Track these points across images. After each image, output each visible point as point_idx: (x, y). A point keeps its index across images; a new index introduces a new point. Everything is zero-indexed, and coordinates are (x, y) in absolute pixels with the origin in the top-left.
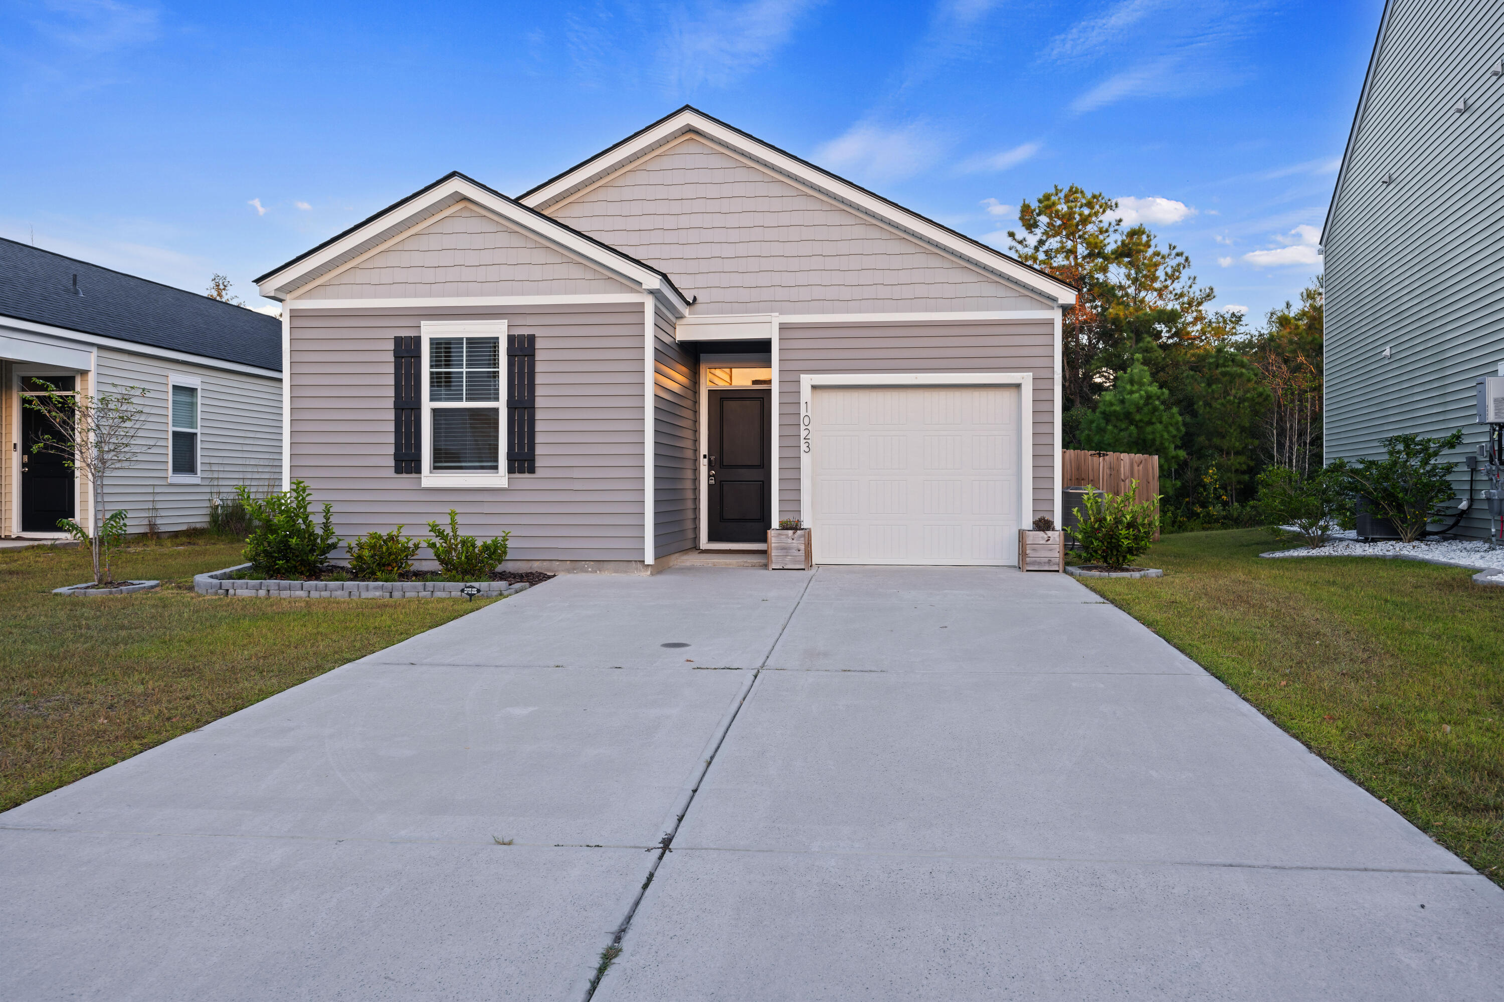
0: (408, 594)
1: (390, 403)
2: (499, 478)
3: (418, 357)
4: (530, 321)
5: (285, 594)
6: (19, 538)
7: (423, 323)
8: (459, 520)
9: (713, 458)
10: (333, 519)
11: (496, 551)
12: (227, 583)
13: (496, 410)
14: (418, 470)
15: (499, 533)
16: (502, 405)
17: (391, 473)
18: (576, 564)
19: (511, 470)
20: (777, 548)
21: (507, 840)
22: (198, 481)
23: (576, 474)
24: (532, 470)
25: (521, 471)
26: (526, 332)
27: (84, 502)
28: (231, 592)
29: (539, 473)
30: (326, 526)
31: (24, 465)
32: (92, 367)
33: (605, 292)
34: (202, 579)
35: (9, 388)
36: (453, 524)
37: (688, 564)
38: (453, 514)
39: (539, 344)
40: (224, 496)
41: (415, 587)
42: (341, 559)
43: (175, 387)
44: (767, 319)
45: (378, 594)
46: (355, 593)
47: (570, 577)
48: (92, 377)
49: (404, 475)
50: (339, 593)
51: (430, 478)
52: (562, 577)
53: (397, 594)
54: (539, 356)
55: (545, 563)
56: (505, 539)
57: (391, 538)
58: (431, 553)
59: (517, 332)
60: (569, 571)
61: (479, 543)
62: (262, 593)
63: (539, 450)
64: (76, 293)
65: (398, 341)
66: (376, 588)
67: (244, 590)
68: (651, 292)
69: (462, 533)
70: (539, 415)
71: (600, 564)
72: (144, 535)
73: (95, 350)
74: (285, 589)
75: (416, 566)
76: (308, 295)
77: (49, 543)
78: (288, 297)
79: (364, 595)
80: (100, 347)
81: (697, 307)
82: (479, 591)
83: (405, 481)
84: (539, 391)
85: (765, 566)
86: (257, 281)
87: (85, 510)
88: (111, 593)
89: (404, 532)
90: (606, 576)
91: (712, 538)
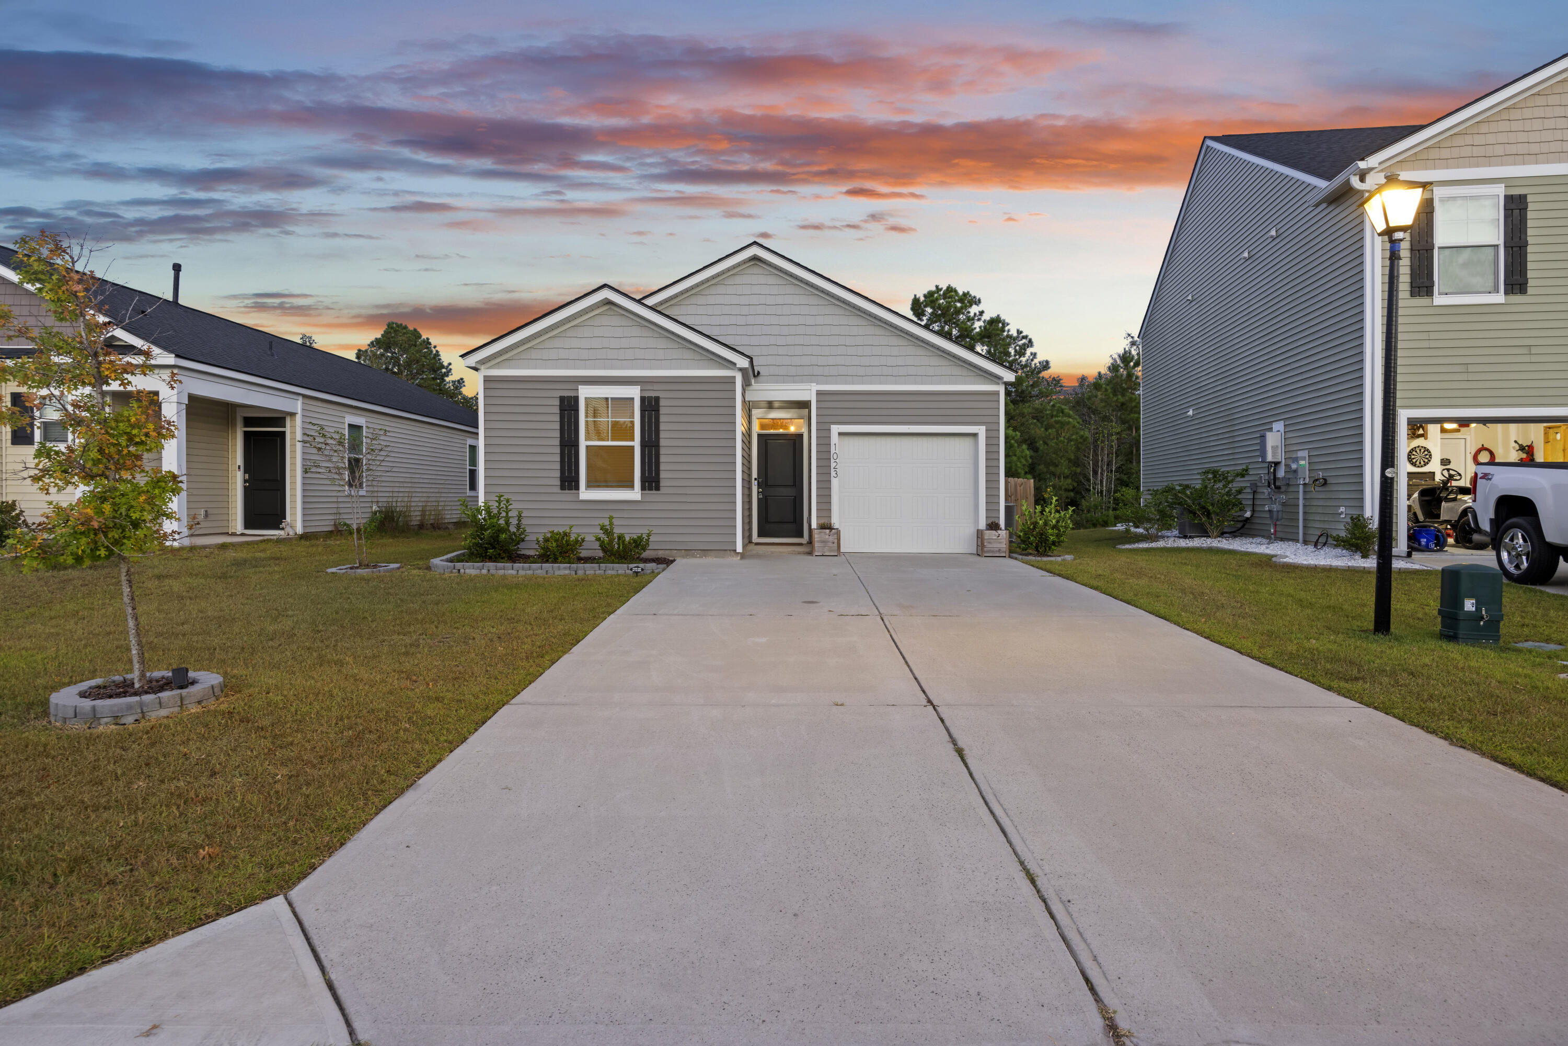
0: (588, 572)
1: (557, 442)
2: (635, 494)
3: (577, 410)
4: (656, 387)
5: (501, 572)
6: (242, 535)
7: (580, 387)
8: (616, 522)
9: (760, 480)
10: (524, 522)
11: (639, 544)
12: (459, 565)
13: (633, 447)
14: (577, 488)
15: (645, 531)
16: (636, 443)
17: (558, 490)
18: (688, 552)
19: (643, 488)
20: (820, 542)
21: (839, 704)
22: (364, 494)
23: (689, 491)
24: (658, 488)
25: (650, 489)
26: (653, 394)
27: (294, 508)
28: (462, 571)
29: (663, 490)
30: (518, 526)
31: (245, 481)
32: (299, 411)
33: (706, 369)
34: (436, 561)
35: (234, 425)
36: (611, 524)
37: (753, 552)
38: (611, 518)
39: (662, 403)
40: (380, 505)
41: (593, 567)
42: (530, 549)
43: (350, 425)
44: (809, 387)
45: (567, 572)
46: (551, 571)
47: (684, 560)
48: (298, 418)
49: (567, 491)
50: (539, 571)
51: (585, 494)
52: (681, 562)
53: (580, 573)
54: (662, 411)
55: (667, 552)
56: (649, 535)
57: (565, 534)
58: (597, 545)
59: (647, 394)
60: (683, 557)
61: (627, 539)
62: (484, 571)
63: (662, 475)
64: (272, 355)
65: (562, 399)
66: (565, 568)
67: (471, 569)
68: (741, 369)
69: (617, 531)
70: (662, 451)
71: (705, 552)
72: (332, 532)
73: (300, 398)
74: (501, 569)
75: (584, 554)
76: (497, 366)
77: (275, 538)
78: (482, 367)
79: (557, 573)
80: (304, 396)
81: (760, 378)
82: (642, 570)
83: (568, 495)
84: (662, 435)
85: (811, 553)
86: (463, 356)
87: (294, 514)
89: (574, 530)
90: (710, 560)
91: (759, 535)
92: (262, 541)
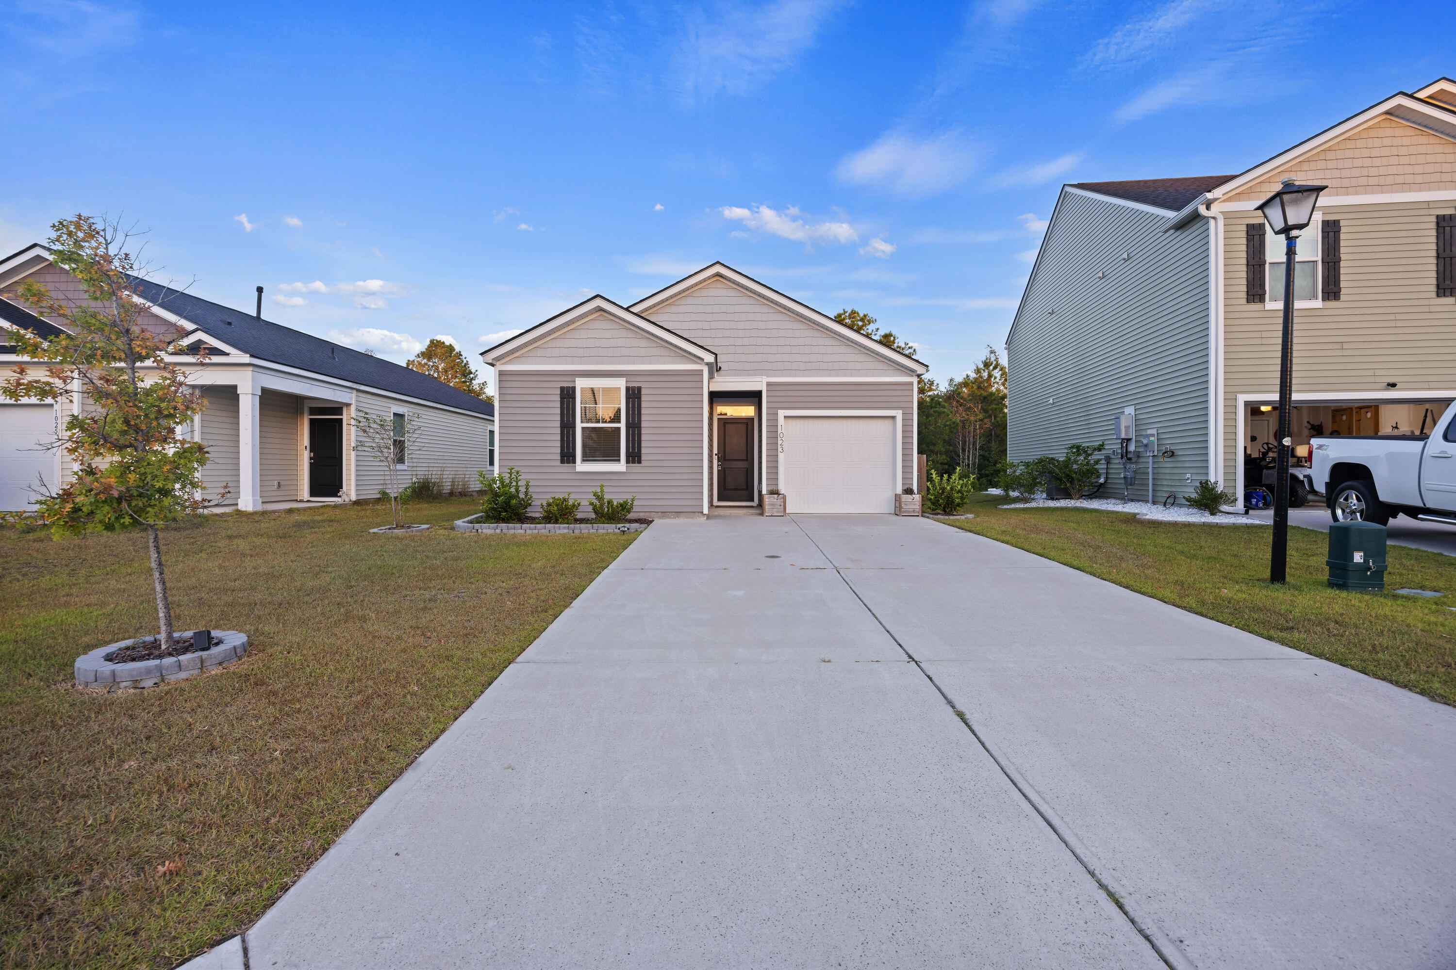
0: (583, 531)
1: (558, 424)
2: (621, 466)
3: (574, 398)
4: (639, 378)
5: (512, 532)
6: (308, 501)
7: (577, 379)
8: (606, 489)
9: (720, 455)
10: (530, 490)
11: (625, 507)
12: (477, 526)
13: (619, 429)
14: (574, 462)
15: (629, 497)
16: (622, 425)
17: (558, 463)
18: (664, 514)
19: (628, 462)
20: (768, 505)
21: (826, 660)
22: (406, 468)
23: (665, 464)
24: (639, 462)
25: (633, 462)
26: (636, 385)
27: (349, 480)
28: (480, 531)
29: (644, 463)
30: (526, 493)
31: (311, 459)
32: (353, 402)
33: (681, 363)
34: (459, 523)
35: (302, 413)
36: (602, 491)
37: (716, 513)
38: (602, 486)
39: (643, 392)
40: (418, 477)
41: (587, 527)
42: (535, 511)
43: (394, 414)
44: (760, 379)
45: (566, 531)
46: (553, 531)
47: (661, 521)
48: (353, 408)
49: (566, 465)
50: (543, 531)
51: (581, 466)
52: (658, 522)
53: (577, 531)
54: (643, 398)
55: (647, 514)
56: (633, 500)
57: (565, 500)
58: (590, 508)
59: (631, 385)
60: (660, 518)
61: (615, 504)
62: (498, 531)
63: (643, 451)
64: (334, 358)
65: (562, 389)
66: (564, 528)
67: (488, 529)
68: (707, 364)
69: (607, 497)
70: (643, 431)
71: (678, 514)
72: (379, 499)
73: (355, 392)
74: (512, 529)
75: (579, 516)
76: (510, 362)
77: (333, 503)
78: (498, 363)
79: (558, 532)
80: (358, 390)
81: (721, 372)
82: (628, 529)
83: (567, 467)
84: (643, 418)
85: (762, 514)
86: (482, 354)
87: (349, 485)
88: (407, 532)
89: (572, 496)
90: (682, 521)
91: (719, 500)
92: (322, 507)
